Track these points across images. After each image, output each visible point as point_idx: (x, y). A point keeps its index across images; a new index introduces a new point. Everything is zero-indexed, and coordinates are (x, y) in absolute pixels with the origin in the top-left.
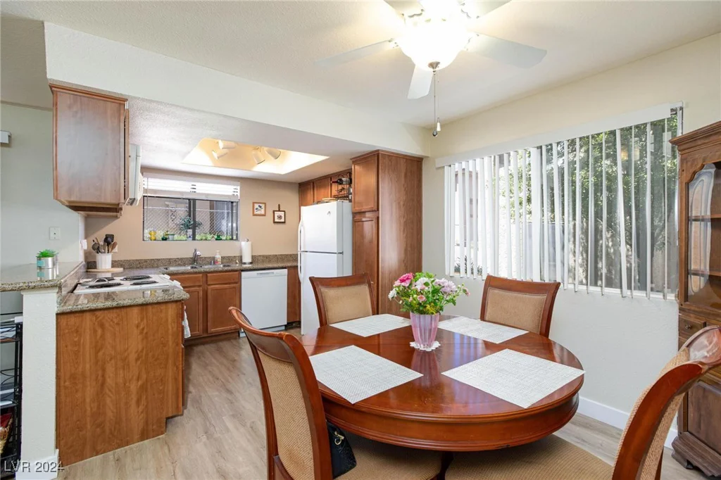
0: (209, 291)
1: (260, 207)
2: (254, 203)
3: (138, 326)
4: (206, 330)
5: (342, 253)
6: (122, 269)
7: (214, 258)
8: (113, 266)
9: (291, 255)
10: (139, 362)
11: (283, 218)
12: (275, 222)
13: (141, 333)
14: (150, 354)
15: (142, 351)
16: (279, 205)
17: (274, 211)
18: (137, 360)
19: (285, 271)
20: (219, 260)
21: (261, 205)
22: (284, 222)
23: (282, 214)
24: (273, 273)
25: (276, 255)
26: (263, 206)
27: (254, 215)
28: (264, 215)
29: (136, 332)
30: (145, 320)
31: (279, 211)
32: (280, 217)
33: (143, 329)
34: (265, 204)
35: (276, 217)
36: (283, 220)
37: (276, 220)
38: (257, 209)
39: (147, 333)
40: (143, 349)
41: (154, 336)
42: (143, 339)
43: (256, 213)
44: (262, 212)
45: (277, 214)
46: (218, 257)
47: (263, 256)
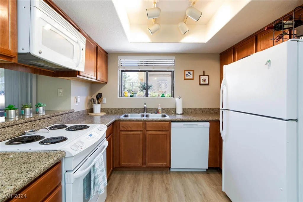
0: (147, 135)
1: (190, 73)
2: (185, 71)
4: (144, 163)
6: (105, 113)
7: (157, 109)
8: (101, 111)
9: (213, 109)
11: (207, 81)
12: (200, 84)
16: (204, 71)
17: (200, 76)
19: (208, 124)
20: (160, 111)
21: (190, 72)
22: (208, 84)
23: (206, 78)
24: (197, 125)
25: (201, 109)
26: (191, 72)
27: (185, 79)
28: (193, 79)
31: (204, 75)
32: (205, 80)
34: (193, 71)
35: (201, 80)
36: (207, 82)
37: (202, 83)
38: (187, 75)
43: (187, 77)
44: (191, 77)
45: (202, 78)
46: (160, 109)
47: (192, 109)
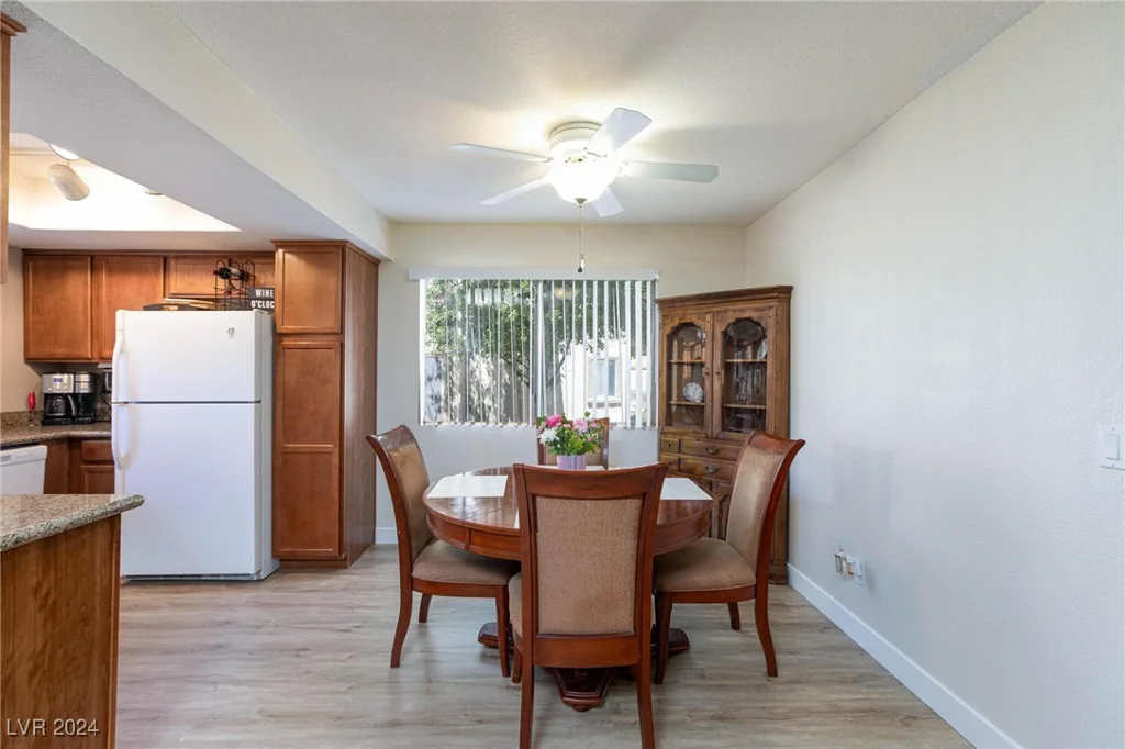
3: (36, 592)
5: (259, 402)
10: (35, 681)
13: (43, 606)
14: (60, 653)
15: (43, 651)
18: (32, 675)
29: (32, 605)
30: (52, 573)
33: (48, 594)
39: (54, 603)
40: (46, 642)
41: (68, 606)
42: (46, 621)
